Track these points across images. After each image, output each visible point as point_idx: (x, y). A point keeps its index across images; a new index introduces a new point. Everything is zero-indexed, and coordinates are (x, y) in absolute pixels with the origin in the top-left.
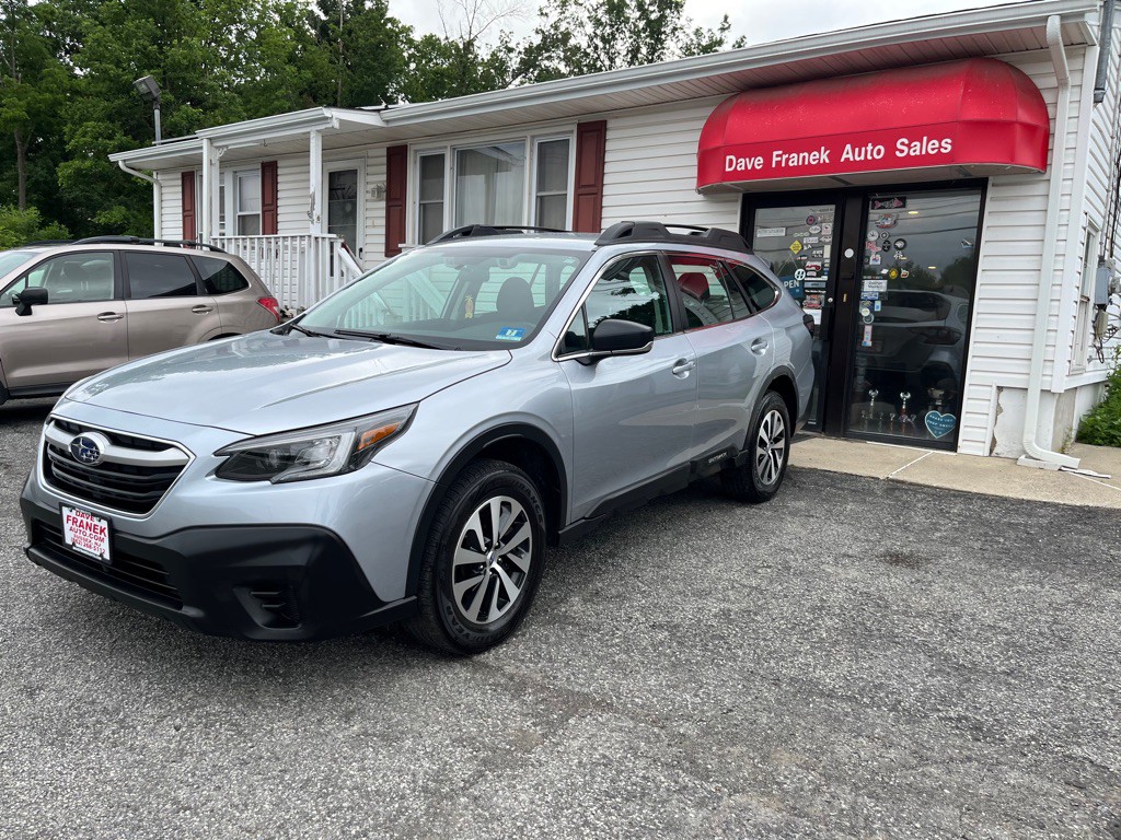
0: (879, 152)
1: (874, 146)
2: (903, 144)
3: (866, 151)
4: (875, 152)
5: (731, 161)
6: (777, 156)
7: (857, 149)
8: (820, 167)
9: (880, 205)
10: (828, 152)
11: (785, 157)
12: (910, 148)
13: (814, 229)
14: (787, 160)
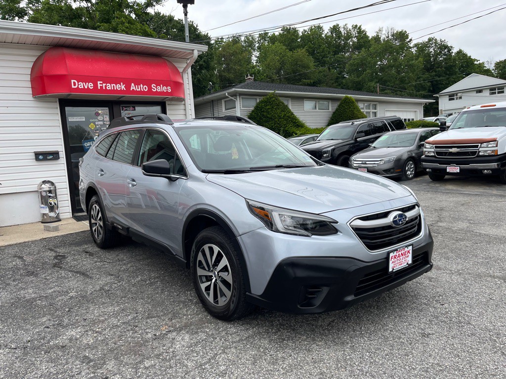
0: (145, 88)
1: (143, 85)
2: (154, 86)
3: (140, 87)
4: (144, 88)
5: (74, 83)
6: (100, 84)
7: (137, 86)
8: (121, 91)
9: (125, 109)
10: (124, 85)
11: (104, 85)
12: (157, 88)
13: (100, 118)
14: (106, 86)
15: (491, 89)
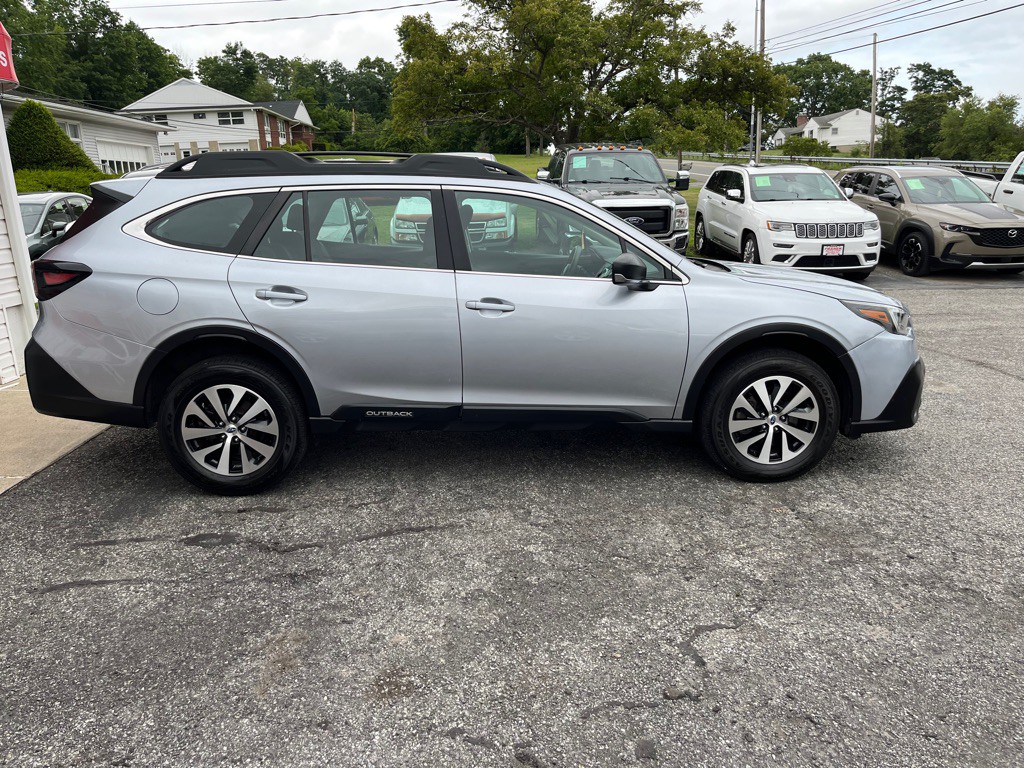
15: (221, 114)
